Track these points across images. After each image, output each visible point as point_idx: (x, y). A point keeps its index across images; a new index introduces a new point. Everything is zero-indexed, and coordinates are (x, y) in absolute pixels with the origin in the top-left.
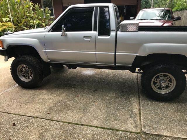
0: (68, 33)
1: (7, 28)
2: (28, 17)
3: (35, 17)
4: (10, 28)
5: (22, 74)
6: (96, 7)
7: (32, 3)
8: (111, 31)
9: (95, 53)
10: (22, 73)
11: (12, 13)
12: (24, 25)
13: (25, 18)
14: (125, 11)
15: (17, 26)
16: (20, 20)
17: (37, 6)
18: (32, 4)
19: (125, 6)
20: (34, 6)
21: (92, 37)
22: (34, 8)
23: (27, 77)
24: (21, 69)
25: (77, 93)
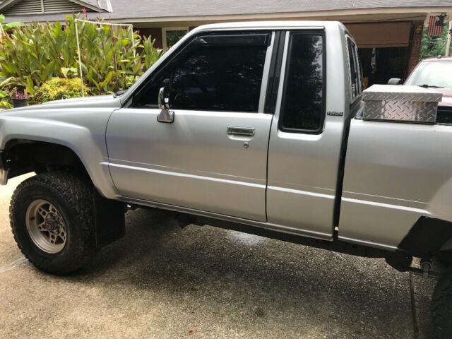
0: (180, 113)
1: (67, 91)
2: (123, 67)
3: (138, 68)
4: (75, 91)
5: (40, 228)
6: (281, 32)
7: (137, 36)
8: (327, 117)
9: (264, 187)
10: (41, 225)
11: (85, 57)
12: (110, 85)
13: (115, 70)
14: (373, 63)
15: (93, 89)
16: (102, 73)
17: (148, 41)
18: (138, 38)
19: (374, 49)
20: (142, 43)
21: (257, 133)
22: (141, 46)
23: (53, 237)
24: (38, 213)
25: (193, 313)
